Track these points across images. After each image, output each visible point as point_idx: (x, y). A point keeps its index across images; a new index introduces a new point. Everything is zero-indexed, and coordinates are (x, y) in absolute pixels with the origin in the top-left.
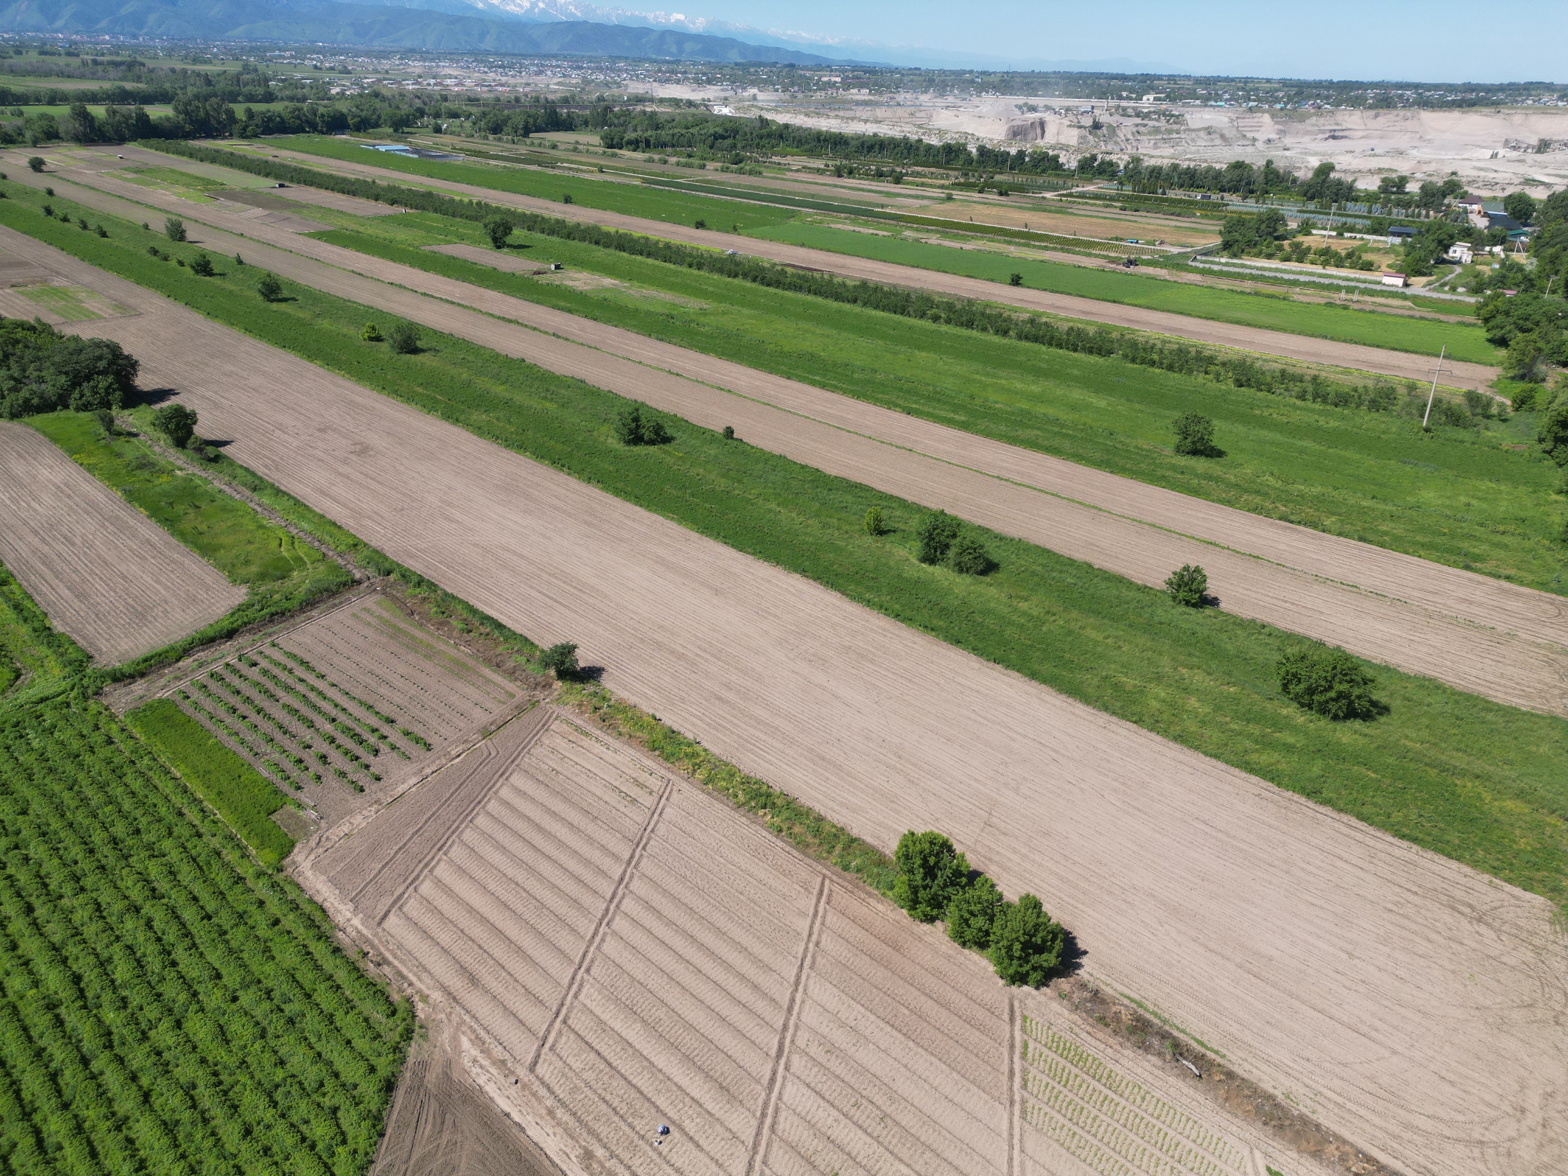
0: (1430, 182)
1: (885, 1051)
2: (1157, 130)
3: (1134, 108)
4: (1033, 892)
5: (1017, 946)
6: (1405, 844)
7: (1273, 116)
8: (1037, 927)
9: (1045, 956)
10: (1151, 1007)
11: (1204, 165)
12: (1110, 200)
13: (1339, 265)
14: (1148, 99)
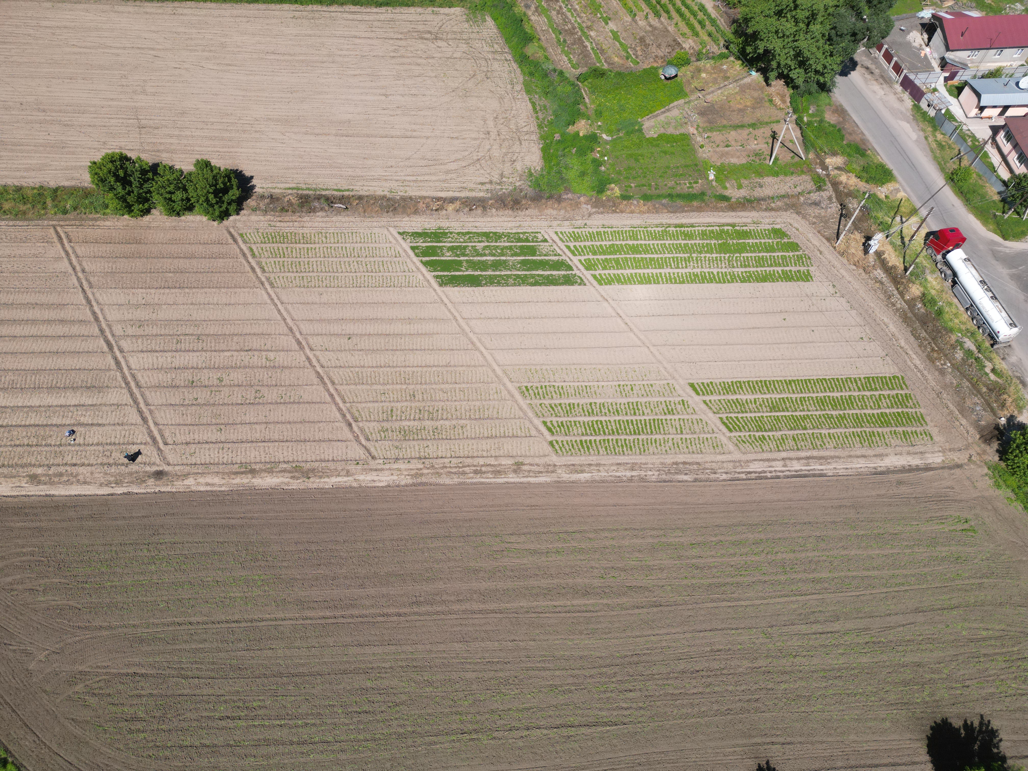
1: (174, 304)
4: (199, 157)
5: (211, 196)
6: (383, 9)
8: (214, 177)
9: (230, 193)
10: (304, 186)
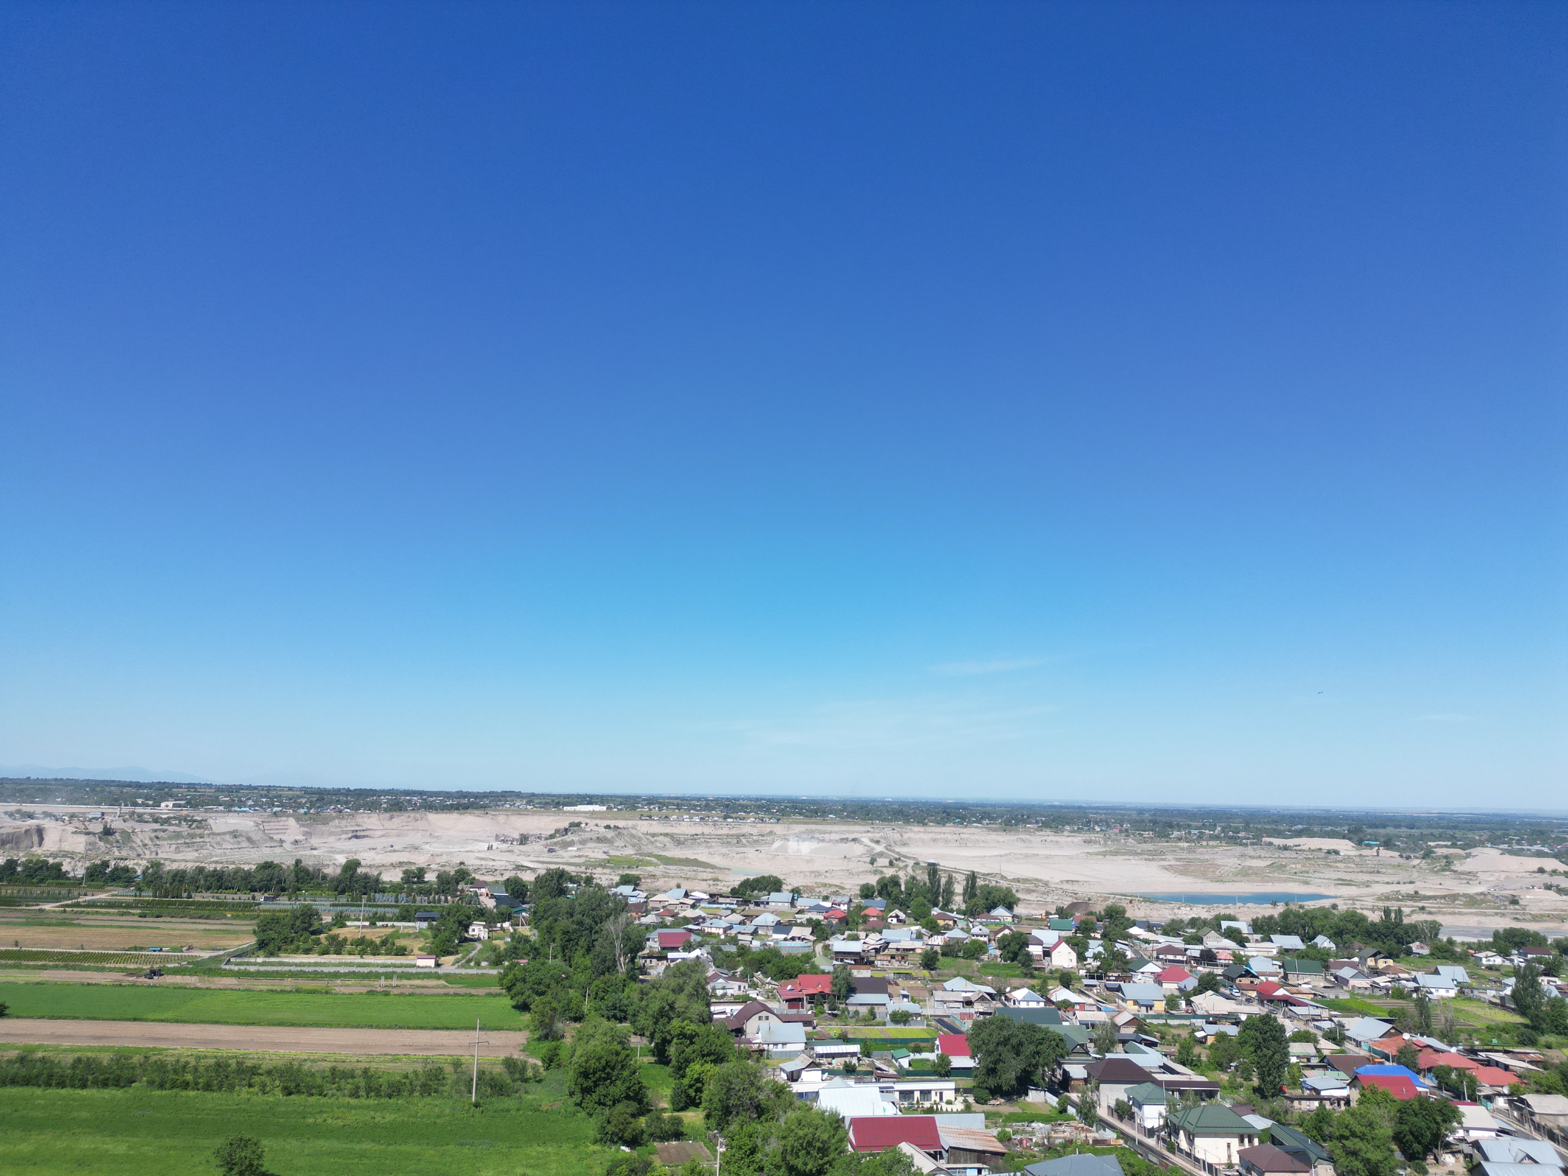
0: (444, 872)
2: (178, 835)
3: (151, 815)
7: (298, 820)
11: (231, 867)
12: (125, 907)
13: (375, 953)
14: (166, 807)
